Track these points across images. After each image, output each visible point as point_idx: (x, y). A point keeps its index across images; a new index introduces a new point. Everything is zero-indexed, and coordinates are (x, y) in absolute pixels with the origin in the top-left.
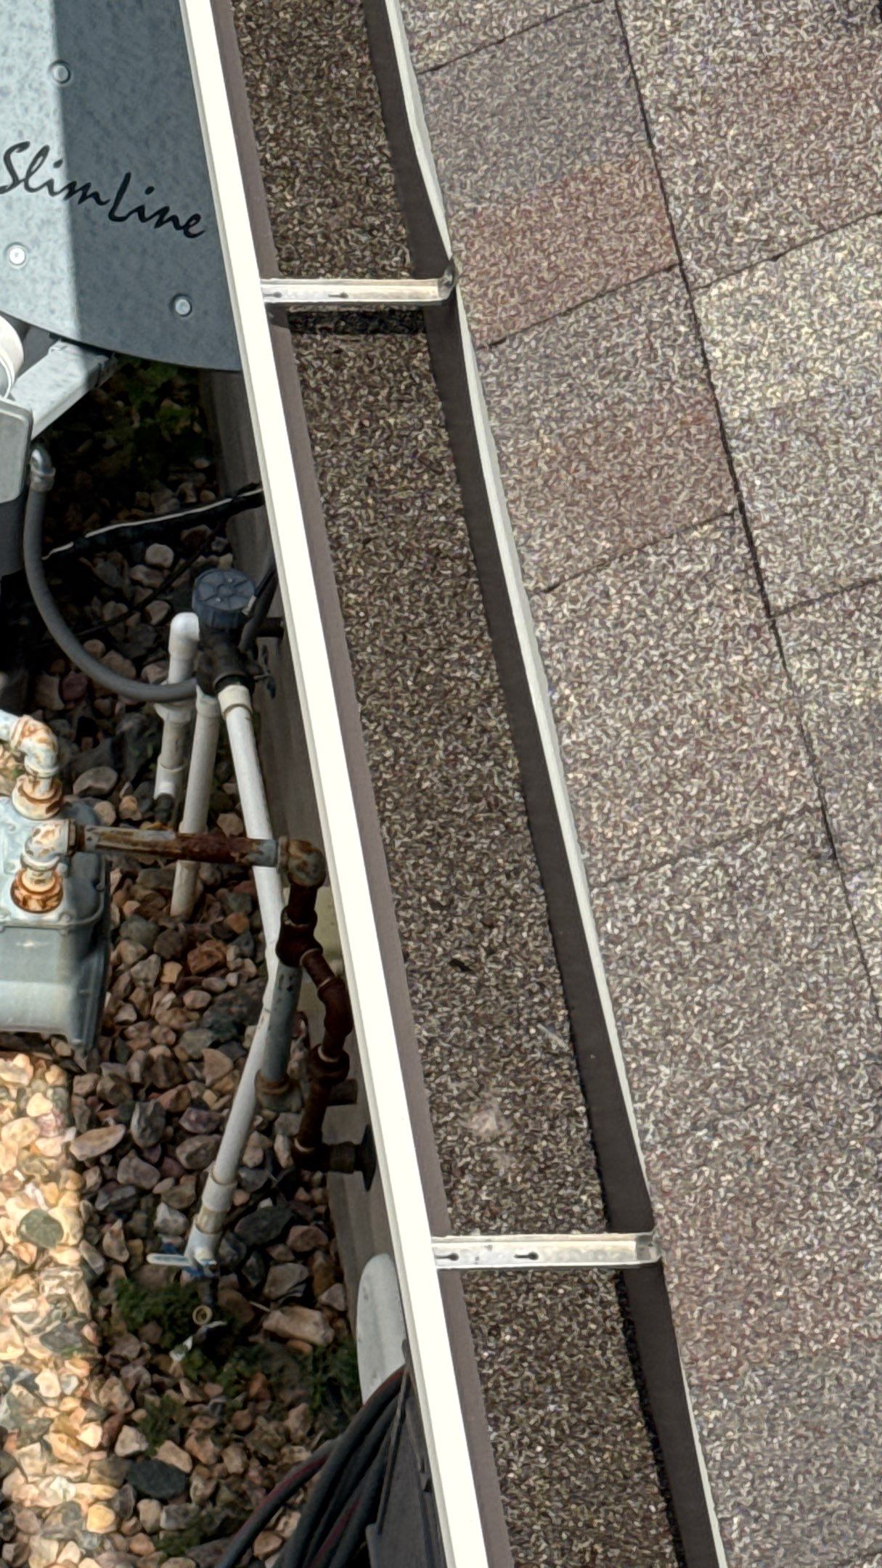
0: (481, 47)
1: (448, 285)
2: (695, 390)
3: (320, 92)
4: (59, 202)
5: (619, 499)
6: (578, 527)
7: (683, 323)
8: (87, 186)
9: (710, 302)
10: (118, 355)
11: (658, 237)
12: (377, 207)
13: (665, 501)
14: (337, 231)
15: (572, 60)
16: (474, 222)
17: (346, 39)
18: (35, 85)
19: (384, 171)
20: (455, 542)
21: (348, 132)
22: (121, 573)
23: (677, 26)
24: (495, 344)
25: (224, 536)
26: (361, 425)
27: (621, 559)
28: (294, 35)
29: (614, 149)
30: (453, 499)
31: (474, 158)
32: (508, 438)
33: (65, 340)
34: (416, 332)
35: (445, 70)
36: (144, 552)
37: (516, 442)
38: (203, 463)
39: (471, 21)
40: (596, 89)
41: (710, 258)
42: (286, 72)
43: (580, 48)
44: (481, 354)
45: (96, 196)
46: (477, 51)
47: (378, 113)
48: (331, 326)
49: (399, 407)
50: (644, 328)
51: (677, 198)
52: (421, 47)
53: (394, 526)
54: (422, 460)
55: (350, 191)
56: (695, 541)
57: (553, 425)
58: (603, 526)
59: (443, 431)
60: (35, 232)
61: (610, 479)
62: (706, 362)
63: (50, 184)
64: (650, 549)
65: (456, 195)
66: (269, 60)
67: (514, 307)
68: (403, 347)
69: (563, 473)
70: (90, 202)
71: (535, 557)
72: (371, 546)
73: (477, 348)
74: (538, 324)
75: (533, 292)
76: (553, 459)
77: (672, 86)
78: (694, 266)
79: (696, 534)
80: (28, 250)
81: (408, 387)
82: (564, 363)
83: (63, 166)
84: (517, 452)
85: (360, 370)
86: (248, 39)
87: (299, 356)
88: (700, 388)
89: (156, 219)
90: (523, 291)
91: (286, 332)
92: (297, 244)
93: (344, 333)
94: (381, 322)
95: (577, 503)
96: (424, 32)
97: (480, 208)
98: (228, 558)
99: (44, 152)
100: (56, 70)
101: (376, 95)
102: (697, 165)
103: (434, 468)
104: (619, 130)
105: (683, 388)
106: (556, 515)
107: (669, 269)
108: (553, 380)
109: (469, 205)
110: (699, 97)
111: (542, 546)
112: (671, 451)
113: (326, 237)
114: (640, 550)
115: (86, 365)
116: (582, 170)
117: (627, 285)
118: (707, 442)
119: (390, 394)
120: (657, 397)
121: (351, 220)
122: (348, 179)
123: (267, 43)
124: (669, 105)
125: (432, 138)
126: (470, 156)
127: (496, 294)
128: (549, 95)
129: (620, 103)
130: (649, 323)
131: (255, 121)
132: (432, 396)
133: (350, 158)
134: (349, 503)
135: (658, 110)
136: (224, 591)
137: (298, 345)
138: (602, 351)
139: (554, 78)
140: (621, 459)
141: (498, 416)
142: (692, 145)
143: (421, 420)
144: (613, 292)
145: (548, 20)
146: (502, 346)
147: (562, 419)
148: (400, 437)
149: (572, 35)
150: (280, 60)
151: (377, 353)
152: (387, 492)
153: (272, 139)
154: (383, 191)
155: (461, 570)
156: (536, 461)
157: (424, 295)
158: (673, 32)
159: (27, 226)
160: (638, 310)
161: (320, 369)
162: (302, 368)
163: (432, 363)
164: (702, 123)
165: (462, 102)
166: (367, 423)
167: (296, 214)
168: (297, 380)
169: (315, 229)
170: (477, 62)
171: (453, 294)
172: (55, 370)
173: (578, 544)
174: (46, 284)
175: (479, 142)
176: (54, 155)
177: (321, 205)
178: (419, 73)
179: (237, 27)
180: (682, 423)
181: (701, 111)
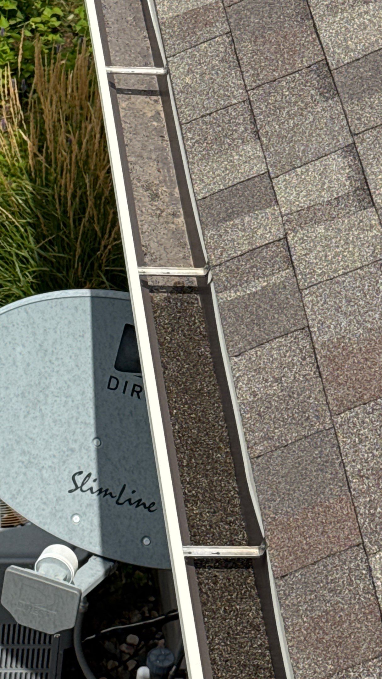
0: (277, 448)
1: (263, 549)
2: (370, 599)
3: (209, 463)
4: (95, 496)
5: (337, 647)
6: (319, 659)
7: (364, 569)
8: (107, 490)
9: (376, 561)
10: (119, 562)
11: (353, 531)
12: (233, 513)
13: (357, 648)
14: (215, 523)
15: (316, 454)
16: (274, 523)
17: (220, 441)
18: (86, 447)
19: (236, 497)
20: (265, 662)
21: (220, 481)
22: (116, 648)
23: (361, 441)
24: (283, 577)
25: (161, 631)
26: (225, 609)
27: (338, 674)
28: (198, 439)
29: (334, 493)
30: (264, 642)
31: (274, 495)
32: (288, 618)
33: (96, 555)
34: (248, 568)
35: (262, 457)
36: (126, 638)
37: (292, 620)
38: (152, 599)
39: (273, 437)
40: (326, 467)
41: (376, 541)
42: (194, 455)
43: (319, 449)
44: (277, 581)
45: (111, 494)
46: (276, 450)
47: (233, 473)
48: (212, 565)
49: (241, 601)
50: (347, 571)
51: (361, 515)
52: (252, 448)
53: (239, 654)
54: (251, 625)
55: (221, 506)
56: (370, 666)
57: (308, 613)
58: (330, 659)
59: (260, 612)
60: (84, 509)
61: (333, 637)
62: (374, 587)
63: (91, 489)
64: (350, 670)
65: (267, 511)
66: (187, 450)
67: (292, 561)
68: (243, 575)
69: (313, 634)
70: (108, 497)
71: (301, 672)
72: (228, 663)
73: (276, 578)
74: (302, 568)
75: (299, 554)
76: (308, 628)
77: (359, 466)
78: (369, 544)
79: (370, 663)
80: (81, 517)
81: (245, 592)
82: (313, 585)
83: (97, 481)
84: (292, 625)
85: (225, 584)
86: (179, 441)
87: (198, 578)
88: (372, 598)
89: (136, 504)
90: (295, 553)
91: (193, 568)
92: (198, 529)
93: (217, 568)
94: (234, 563)
95: (318, 648)
96: (253, 441)
97: (277, 517)
98: (162, 641)
99: (89, 475)
100: (95, 441)
101: (233, 465)
102: (370, 500)
103: (256, 628)
104: (336, 485)
105: (365, 598)
106: (309, 653)
107: (358, 545)
108: (308, 593)
109: (272, 516)
110: (370, 471)
111: (304, 667)
112: (359, 626)
113: (211, 526)
114: (346, 670)
115: (105, 567)
116: (320, 502)
117: (340, 552)
118: (375, 622)
119: (237, 595)
120: (353, 601)
121: (221, 519)
122: (220, 501)
123: (187, 443)
124: (358, 475)
125: (256, 486)
126: (272, 494)
127: (283, 555)
128: (306, 469)
129: (337, 473)
130: (350, 569)
131: (181, 476)
132: (255, 596)
133: (221, 492)
134: (219, 644)
135: (353, 477)
136: (161, 658)
137: (198, 573)
138: (329, 581)
139: (309, 462)
140: (338, 629)
141: (284, 608)
142: (367, 492)
143: (250, 607)
144: (334, 555)
145: (306, 437)
146: (286, 578)
147: (312, 610)
148: (241, 614)
149: (316, 443)
150: (192, 450)
151: (232, 577)
152: (236, 639)
153: (189, 483)
154: (235, 506)
155: (268, 674)
156: (300, 629)
157: (252, 553)
158: (359, 444)
159: (81, 506)
160: (345, 563)
161: (208, 584)
162: (200, 584)
163: (255, 581)
164: (372, 483)
165: (269, 472)
166: (227, 608)
167: (198, 516)
168: (198, 588)
169: (206, 523)
170: (276, 454)
171: (265, 553)
172: (91, 569)
173: (319, 667)
174: (88, 531)
175: (276, 489)
176: (93, 477)
177: (208, 512)
178: (251, 458)
179: (174, 436)
180: (364, 613)
181: (371, 477)
